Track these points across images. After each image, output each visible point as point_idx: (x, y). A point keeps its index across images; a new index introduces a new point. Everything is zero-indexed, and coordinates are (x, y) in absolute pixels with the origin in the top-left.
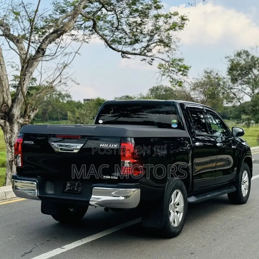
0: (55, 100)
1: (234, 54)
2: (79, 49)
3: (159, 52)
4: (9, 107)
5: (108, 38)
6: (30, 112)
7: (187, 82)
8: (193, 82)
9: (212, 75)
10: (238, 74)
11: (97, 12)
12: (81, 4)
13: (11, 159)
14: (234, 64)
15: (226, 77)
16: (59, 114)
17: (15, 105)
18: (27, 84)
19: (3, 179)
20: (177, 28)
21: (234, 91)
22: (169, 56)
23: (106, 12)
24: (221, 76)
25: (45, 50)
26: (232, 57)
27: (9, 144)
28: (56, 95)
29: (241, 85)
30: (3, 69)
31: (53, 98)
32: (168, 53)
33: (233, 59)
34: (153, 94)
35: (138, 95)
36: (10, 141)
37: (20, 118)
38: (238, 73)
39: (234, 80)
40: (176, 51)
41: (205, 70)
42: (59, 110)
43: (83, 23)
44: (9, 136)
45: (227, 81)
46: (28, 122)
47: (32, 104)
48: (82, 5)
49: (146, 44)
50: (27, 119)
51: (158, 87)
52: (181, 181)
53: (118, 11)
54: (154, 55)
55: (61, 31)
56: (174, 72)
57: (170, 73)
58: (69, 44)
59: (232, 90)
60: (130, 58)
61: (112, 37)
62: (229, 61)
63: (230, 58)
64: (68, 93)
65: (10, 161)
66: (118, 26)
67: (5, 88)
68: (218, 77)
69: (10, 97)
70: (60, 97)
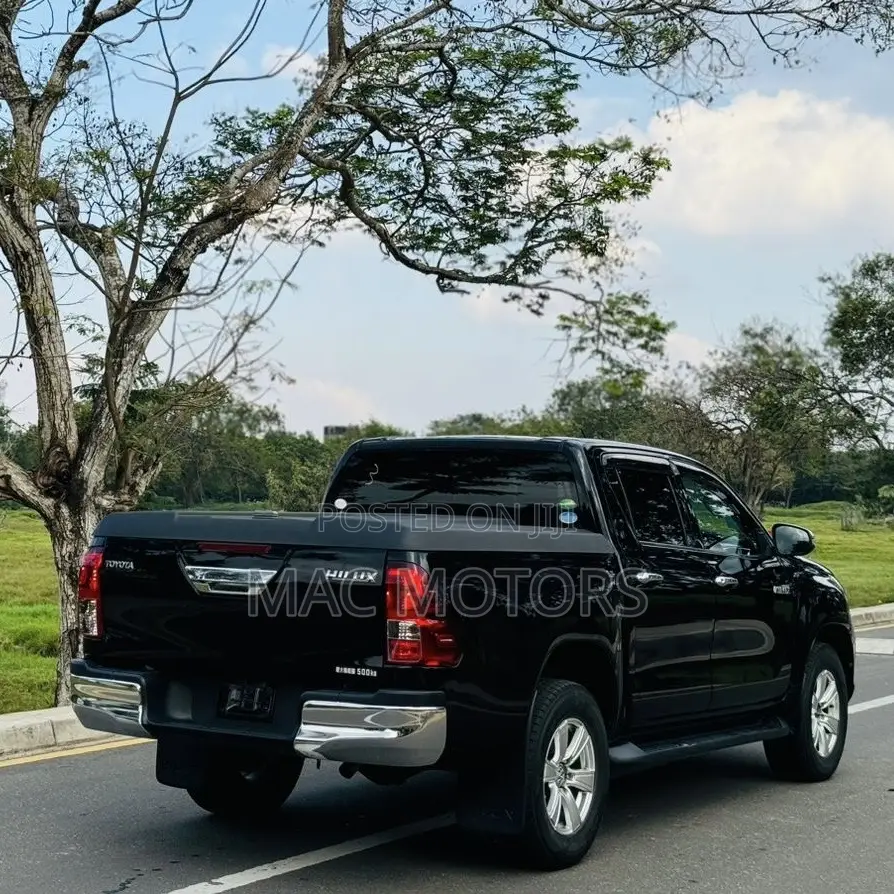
0: (225, 431)
1: (851, 268)
2: (295, 266)
3: (565, 272)
4: (72, 456)
5: (391, 228)
6: (134, 474)
7: (689, 367)
8: (713, 366)
9: (771, 343)
10: (867, 339)
11: (356, 143)
12: (302, 124)
13: (74, 623)
14: (851, 302)
15: (820, 348)
16: (240, 479)
17: (89, 451)
18: (126, 383)
19: (49, 693)
20: (626, 191)
21: (853, 399)
22: (598, 284)
23: (386, 144)
24: (803, 349)
25: (185, 272)
26: (845, 279)
27: (69, 576)
28: (231, 414)
29: (881, 378)
30: (53, 335)
31: (220, 422)
32: (597, 273)
33: (848, 287)
34: (566, 410)
35: (513, 411)
36: (71, 568)
37: (103, 491)
38: (866, 335)
39: (853, 361)
40: (624, 268)
41: (743, 326)
42: (239, 464)
43: (311, 182)
44: (67, 549)
45: (827, 364)
46: (128, 505)
47: (141, 449)
48: (305, 127)
49: (520, 246)
50: (126, 497)
51: (585, 383)
52: (583, 692)
53: (425, 139)
54: (548, 282)
55: (236, 211)
56: (616, 339)
57: (601, 341)
58: (262, 254)
59: (846, 396)
60: (468, 293)
61: (404, 223)
62: (833, 292)
63: (838, 283)
64: (271, 409)
65: (70, 632)
66: (425, 187)
67: (58, 397)
68: (794, 349)
69: (73, 424)
70: (242, 419)
